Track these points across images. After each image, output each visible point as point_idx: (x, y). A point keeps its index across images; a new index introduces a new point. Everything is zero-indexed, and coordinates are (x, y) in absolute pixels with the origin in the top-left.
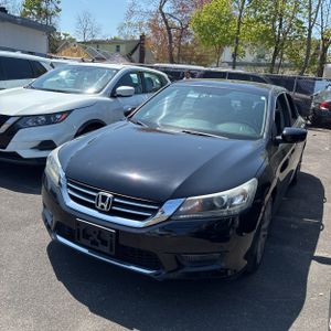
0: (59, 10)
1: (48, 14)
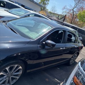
0: (48, 4)
1: (45, 4)
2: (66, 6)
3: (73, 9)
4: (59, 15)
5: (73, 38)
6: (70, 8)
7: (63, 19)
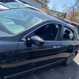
0: (49, 2)
1: (47, 2)
2: (66, 4)
3: (73, 7)
4: (59, 13)
5: (71, 35)
6: (71, 6)
7: (63, 16)
